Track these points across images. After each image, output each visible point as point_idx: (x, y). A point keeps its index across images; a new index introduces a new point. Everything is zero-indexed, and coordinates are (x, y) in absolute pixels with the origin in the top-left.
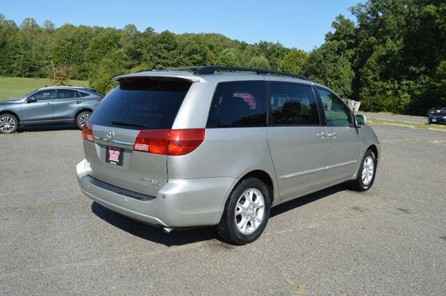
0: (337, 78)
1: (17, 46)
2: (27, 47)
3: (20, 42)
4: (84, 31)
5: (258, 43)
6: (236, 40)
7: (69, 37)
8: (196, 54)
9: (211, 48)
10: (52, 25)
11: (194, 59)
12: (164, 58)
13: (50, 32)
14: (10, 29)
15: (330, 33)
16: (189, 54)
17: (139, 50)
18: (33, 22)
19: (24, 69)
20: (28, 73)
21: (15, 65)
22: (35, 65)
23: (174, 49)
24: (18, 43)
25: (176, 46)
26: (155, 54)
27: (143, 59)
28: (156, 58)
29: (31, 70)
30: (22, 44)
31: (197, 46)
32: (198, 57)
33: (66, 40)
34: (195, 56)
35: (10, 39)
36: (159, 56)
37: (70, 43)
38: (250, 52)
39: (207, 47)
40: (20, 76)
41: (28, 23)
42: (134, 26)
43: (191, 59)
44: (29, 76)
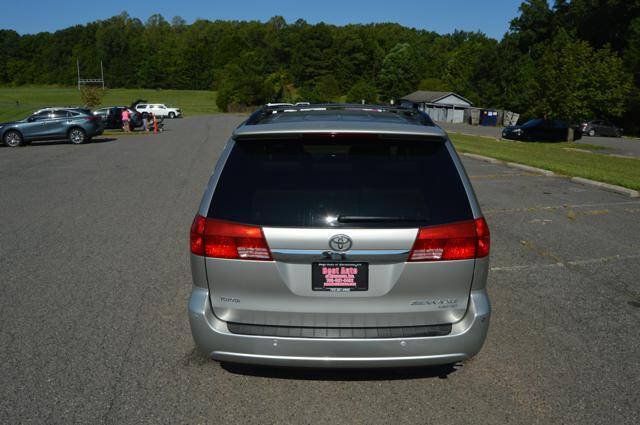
0: (516, 82)
1: (140, 51)
2: (152, 50)
3: (144, 45)
4: (220, 27)
5: (452, 32)
6: (424, 31)
7: (201, 36)
8: (358, 52)
9: (382, 42)
10: (183, 22)
11: (356, 59)
12: (316, 59)
13: (181, 29)
14: (134, 29)
15: (516, 19)
16: (349, 53)
17: (287, 49)
18: (161, 18)
19: (149, 78)
20: (153, 84)
21: (139, 74)
22: (162, 73)
23: (329, 47)
24: (141, 47)
25: (332, 43)
26: (305, 55)
27: (292, 61)
28: (307, 59)
29: (158, 79)
30: (147, 47)
31: (359, 42)
32: (360, 56)
33: (198, 40)
34: (357, 55)
35: (134, 41)
36: (309, 57)
37: (202, 44)
38: (439, 46)
39: (376, 42)
40: (145, 87)
41: (154, 21)
42: (282, 18)
43: (352, 60)
44: (154, 88)
